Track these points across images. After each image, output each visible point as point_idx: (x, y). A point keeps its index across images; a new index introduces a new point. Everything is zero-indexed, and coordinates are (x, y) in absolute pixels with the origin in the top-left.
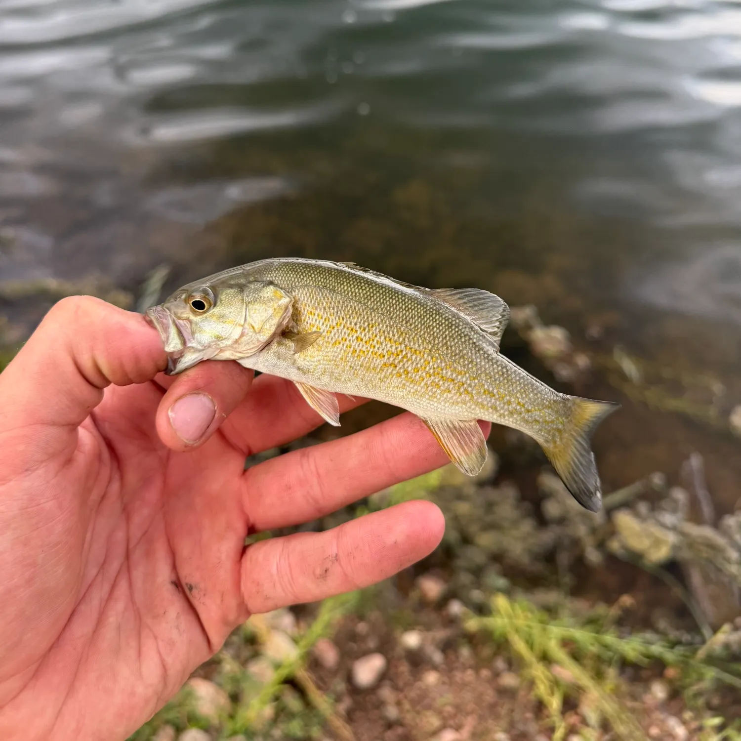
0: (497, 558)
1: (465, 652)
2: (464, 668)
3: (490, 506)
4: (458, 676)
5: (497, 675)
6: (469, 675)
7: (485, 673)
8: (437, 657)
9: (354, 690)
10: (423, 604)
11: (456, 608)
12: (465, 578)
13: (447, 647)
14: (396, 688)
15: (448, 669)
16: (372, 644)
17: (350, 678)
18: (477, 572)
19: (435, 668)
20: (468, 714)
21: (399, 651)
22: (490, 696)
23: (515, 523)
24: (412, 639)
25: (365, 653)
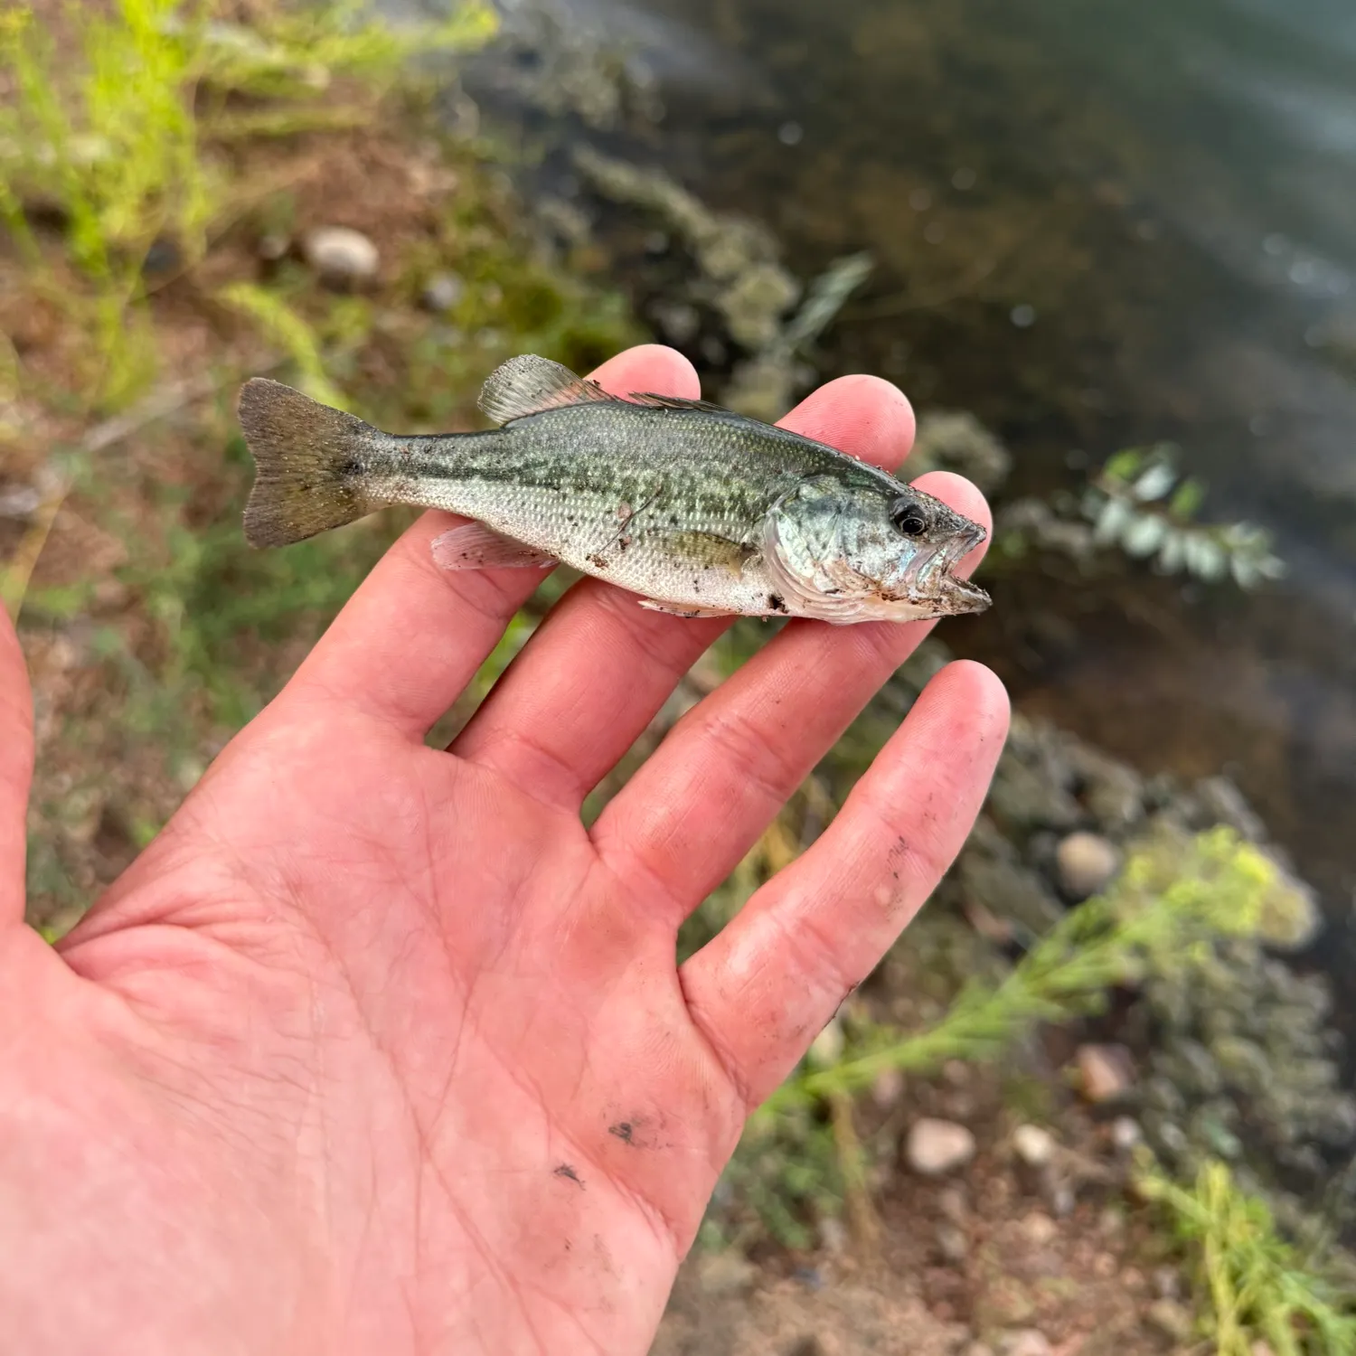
0: (1240, 1095)
1: (1112, 1220)
2: (1101, 1247)
3: (1268, 998)
4: (1085, 1252)
5: (1154, 1294)
6: (1104, 1263)
7: (1132, 1278)
8: (1063, 1199)
9: (902, 1164)
10: (1078, 1095)
11: (1126, 1133)
12: (1165, 1093)
13: (1088, 1192)
14: (973, 1205)
15: (1074, 1230)
16: (961, 1106)
17: (903, 1140)
18: (1194, 1098)
19: (1052, 1214)
20: (1077, 1327)
21: (1002, 1150)
22: (1125, 1320)
23: (1300, 1055)
24: (1035, 1143)
25: (944, 1116)
